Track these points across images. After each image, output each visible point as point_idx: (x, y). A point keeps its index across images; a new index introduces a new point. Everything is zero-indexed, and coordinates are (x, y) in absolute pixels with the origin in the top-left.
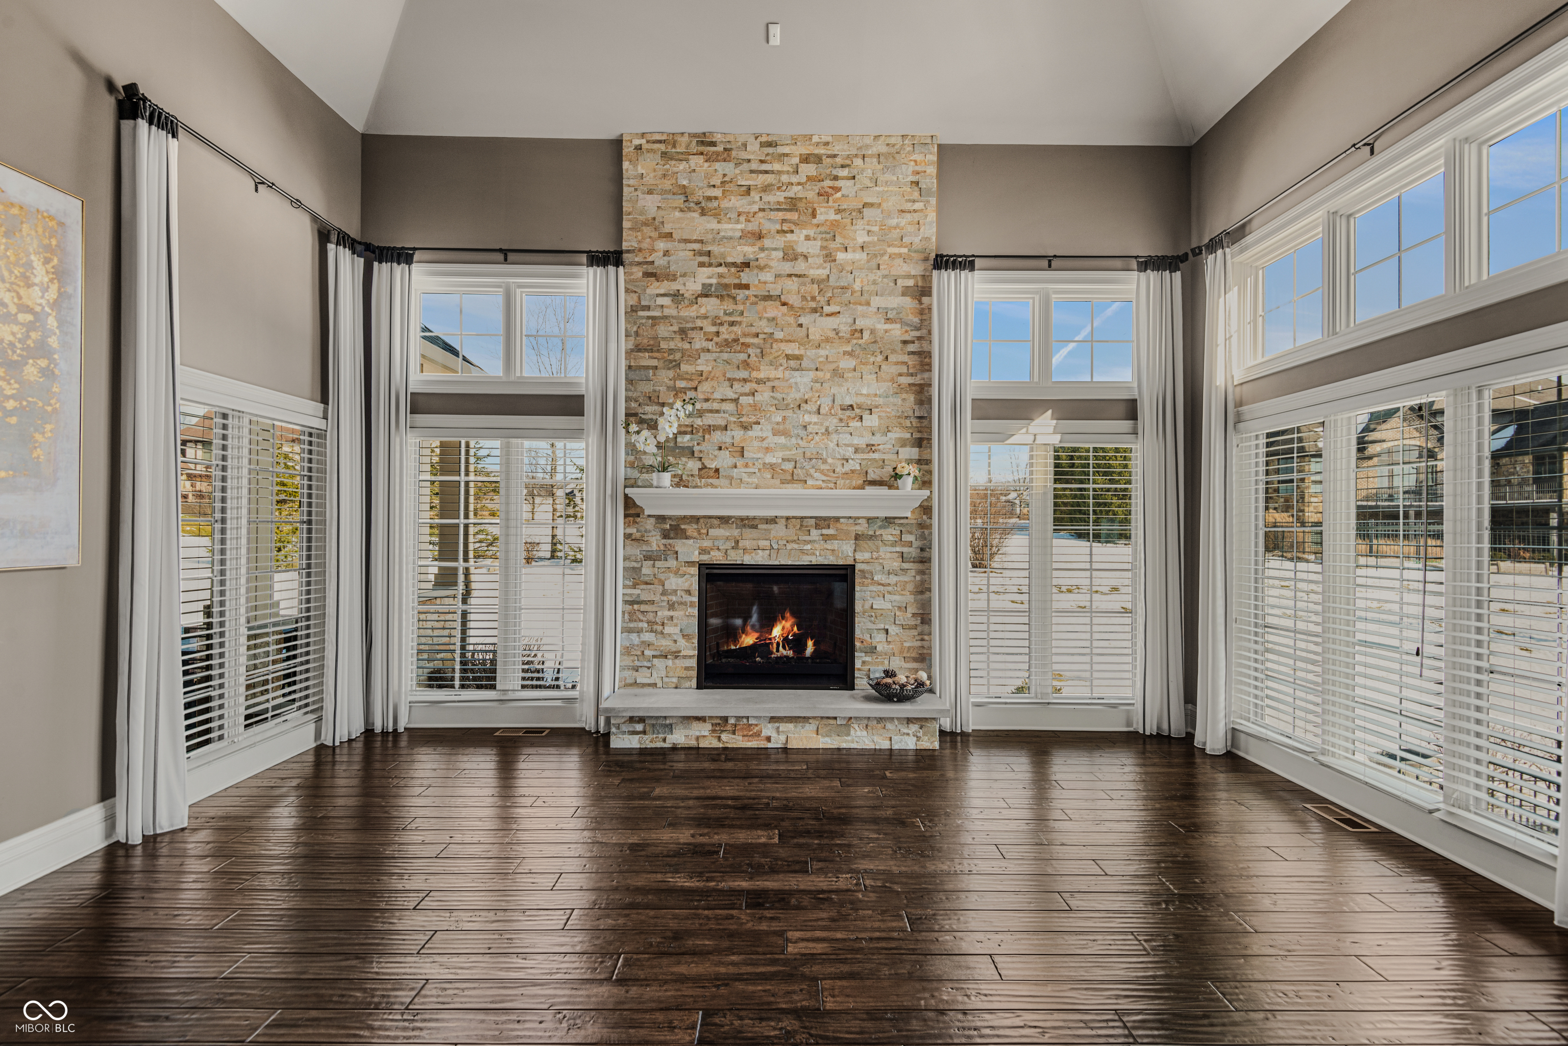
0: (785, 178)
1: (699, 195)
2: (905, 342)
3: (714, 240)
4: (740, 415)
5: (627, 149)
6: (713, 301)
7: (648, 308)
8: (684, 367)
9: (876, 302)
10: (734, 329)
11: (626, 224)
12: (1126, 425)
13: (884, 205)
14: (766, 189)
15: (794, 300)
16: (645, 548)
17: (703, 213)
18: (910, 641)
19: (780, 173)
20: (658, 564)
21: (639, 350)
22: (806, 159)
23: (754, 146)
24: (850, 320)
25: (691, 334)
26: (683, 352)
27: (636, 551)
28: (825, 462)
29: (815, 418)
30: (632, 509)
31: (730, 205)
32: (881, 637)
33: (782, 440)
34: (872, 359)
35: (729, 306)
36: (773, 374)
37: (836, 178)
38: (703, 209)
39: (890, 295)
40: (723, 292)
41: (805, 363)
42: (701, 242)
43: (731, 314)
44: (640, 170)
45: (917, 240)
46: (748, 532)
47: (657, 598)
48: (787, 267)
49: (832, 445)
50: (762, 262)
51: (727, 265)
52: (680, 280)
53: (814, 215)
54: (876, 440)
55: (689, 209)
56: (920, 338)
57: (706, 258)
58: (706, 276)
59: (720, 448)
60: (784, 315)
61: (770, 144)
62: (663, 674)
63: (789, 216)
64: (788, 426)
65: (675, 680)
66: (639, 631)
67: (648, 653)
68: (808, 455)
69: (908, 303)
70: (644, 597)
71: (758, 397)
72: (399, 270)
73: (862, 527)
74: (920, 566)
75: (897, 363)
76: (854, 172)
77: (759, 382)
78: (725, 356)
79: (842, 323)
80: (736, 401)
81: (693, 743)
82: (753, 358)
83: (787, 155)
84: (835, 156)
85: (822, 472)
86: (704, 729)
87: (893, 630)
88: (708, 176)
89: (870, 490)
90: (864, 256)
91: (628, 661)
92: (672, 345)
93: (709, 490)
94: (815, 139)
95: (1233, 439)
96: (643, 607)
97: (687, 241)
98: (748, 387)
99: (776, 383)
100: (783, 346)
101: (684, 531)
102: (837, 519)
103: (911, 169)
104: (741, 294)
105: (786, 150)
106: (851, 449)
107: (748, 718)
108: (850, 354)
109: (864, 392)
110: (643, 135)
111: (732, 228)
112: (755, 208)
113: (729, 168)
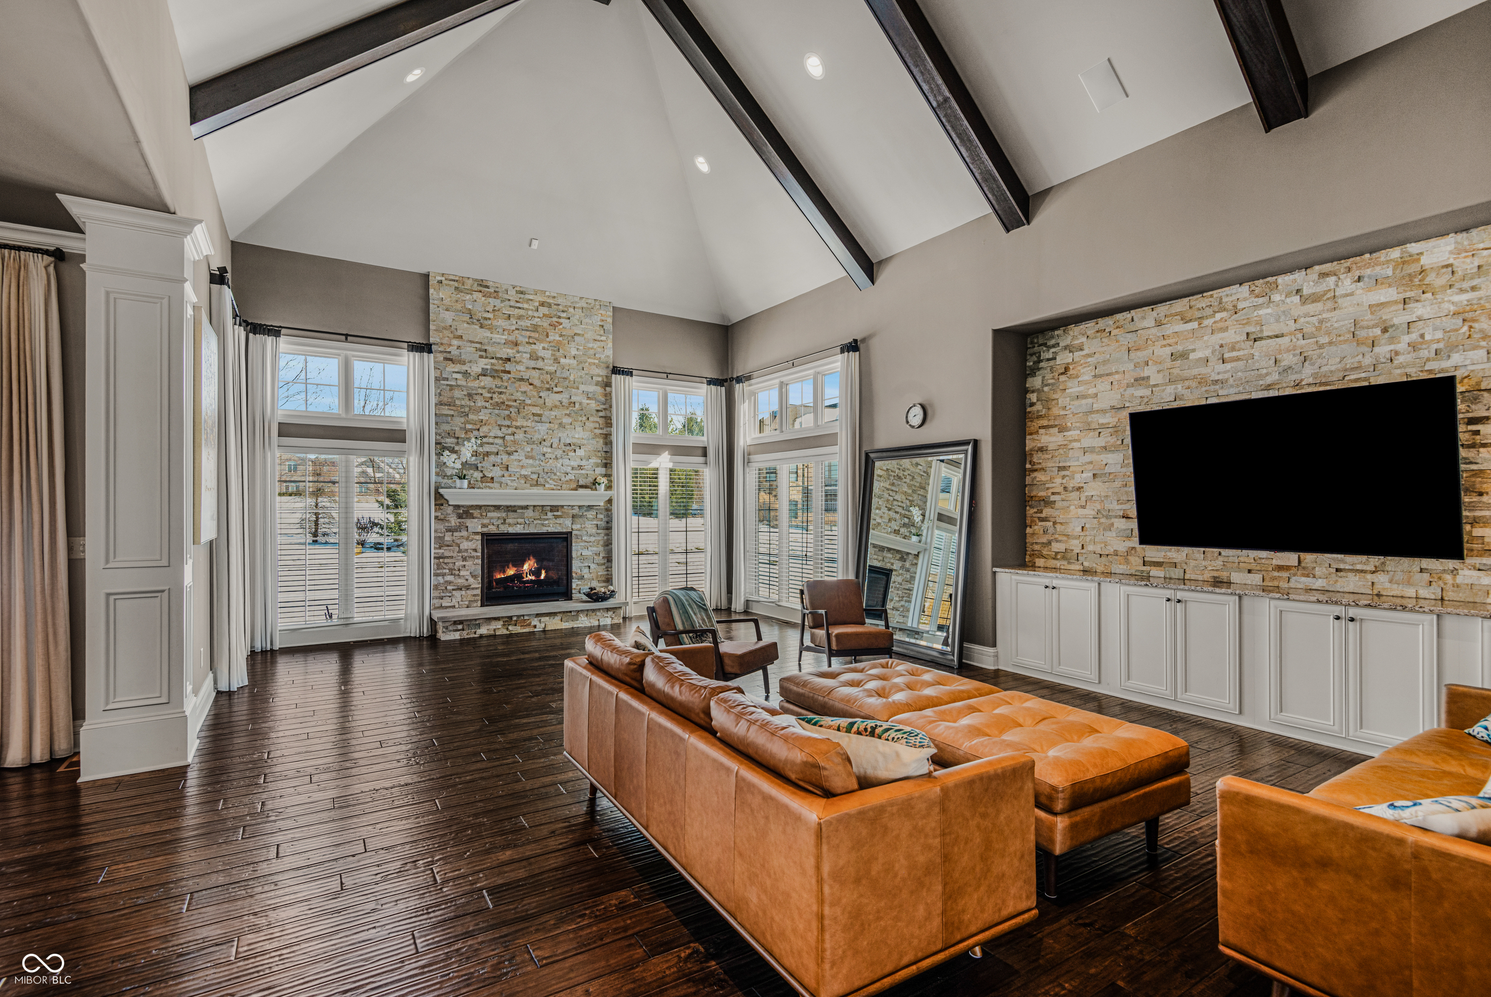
0: (530, 313)
1: (479, 315)
2: (598, 411)
3: (489, 343)
4: (506, 446)
5: (432, 282)
6: (489, 378)
7: (447, 379)
8: (471, 416)
9: (582, 388)
10: (502, 396)
11: (431, 327)
12: (701, 459)
13: (586, 336)
14: (520, 317)
15: (537, 382)
16: (447, 524)
17: (481, 327)
18: (601, 571)
19: (527, 309)
20: (455, 534)
21: (441, 404)
22: (542, 304)
23: (512, 292)
24: (568, 397)
25: (476, 397)
26: (470, 407)
27: (441, 527)
28: (555, 474)
29: (549, 450)
30: (440, 500)
31: (498, 324)
32: (586, 570)
33: (531, 461)
34: (580, 419)
35: (498, 382)
36: (525, 424)
37: (559, 317)
38: (481, 324)
39: (589, 384)
40: (494, 374)
41: (543, 419)
42: (481, 343)
43: (499, 388)
44: (441, 296)
45: (603, 357)
46: (511, 514)
47: (455, 555)
48: (532, 364)
49: (559, 465)
50: (518, 359)
51: (497, 358)
52: (468, 364)
53: (547, 336)
54: (583, 463)
55: (473, 323)
56: (605, 409)
57: (484, 353)
58: (483, 364)
59: (494, 465)
60: (531, 390)
61: (522, 293)
62: (459, 599)
63: (533, 334)
64: (534, 453)
65: (467, 603)
66: (444, 575)
67: (449, 588)
68: (546, 470)
69: (599, 390)
70: (447, 554)
71: (516, 436)
72: (269, 340)
73: (576, 511)
74: (606, 531)
75: (594, 422)
76: (570, 315)
77: (517, 427)
78: (497, 411)
79: (564, 397)
80: (503, 438)
81: (492, 632)
82: (513, 414)
83: (531, 300)
84: (558, 305)
85: (554, 480)
86: (499, 625)
87: (593, 566)
88: (484, 305)
89: (581, 491)
90: (575, 362)
91: (435, 594)
92: (463, 403)
93: (488, 491)
94: (547, 294)
95: (747, 470)
96: (446, 561)
97: (472, 342)
98: (510, 431)
99: (527, 429)
100: (531, 408)
101: (472, 514)
102: (562, 506)
103: (599, 318)
104: (505, 377)
105: (531, 297)
106: (570, 468)
107: (523, 616)
108: (569, 415)
109: (577, 436)
110: (443, 275)
111: (501, 338)
112: (514, 328)
113: (497, 302)
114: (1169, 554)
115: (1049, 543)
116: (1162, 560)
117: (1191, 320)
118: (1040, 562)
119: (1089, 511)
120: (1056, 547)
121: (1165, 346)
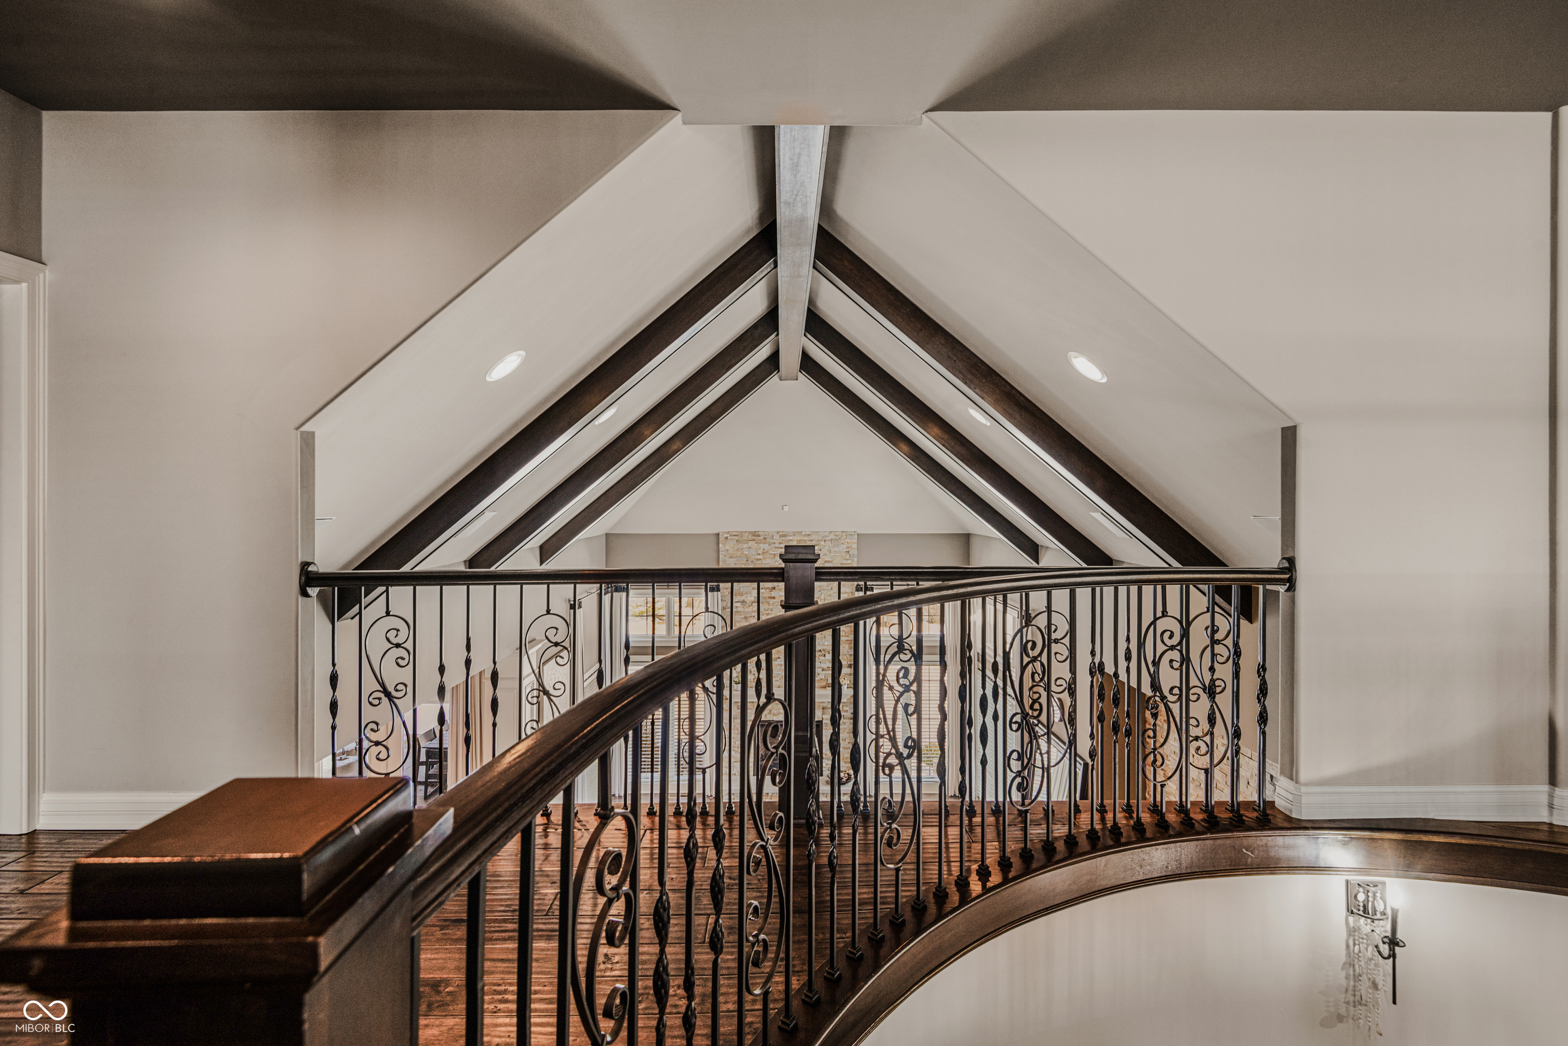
1: (753, 558)
5: (721, 538)
13: (834, 561)
20: (736, 721)
23: (776, 537)
31: (767, 562)
38: (754, 564)
40: (763, 600)
43: (767, 610)
44: (727, 548)
51: (765, 588)
52: (745, 595)
55: (748, 564)
61: (784, 536)
62: (739, 769)
76: (821, 548)
83: (791, 540)
84: (812, 540)
88: (756, 549)
94: (803, 533)
101: (747, 706)
103: (845, 546)
104: (772, 601)
105: (791, 538)
106: (821, 670)
110: (728, 532)
113: (766, 546)
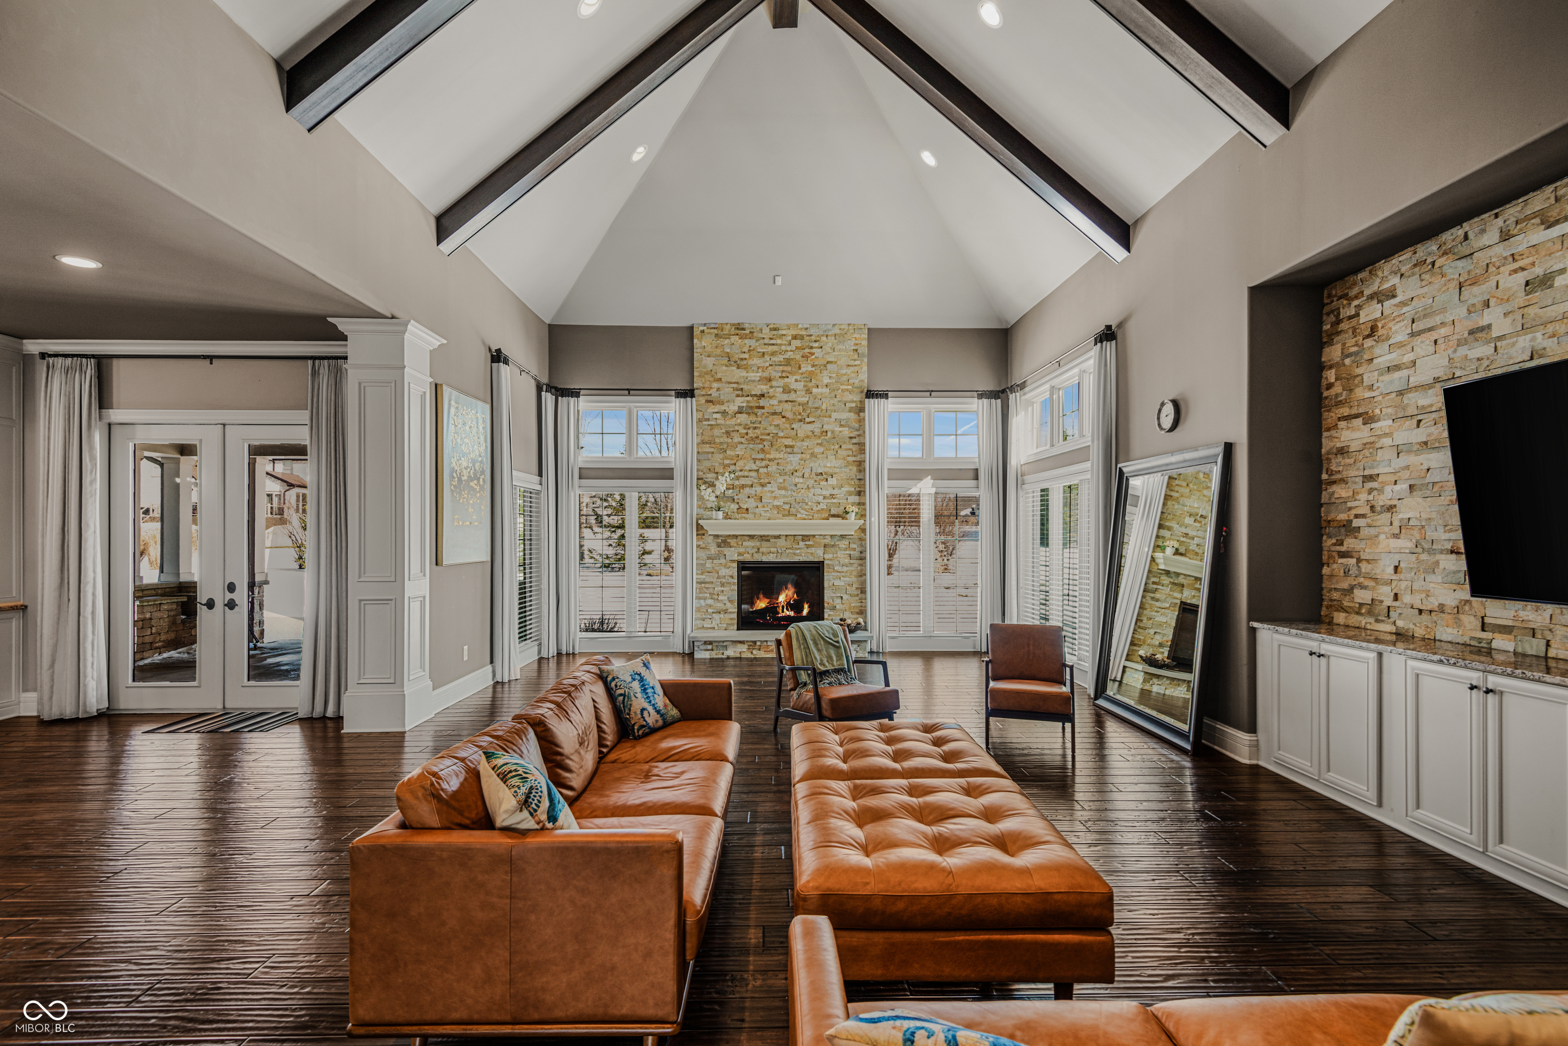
0: (783, 348)
1: (736, 357)
2: (851, 438)
3: (744, 382)
4: (760, 479)
5: (696, 332)
6: (744, 416)
7: (708, 420)
8: (729, 452)
9: (835, 415)
10: (756, 431)
11: (696, 374)
12: (973, 483)
13: (839, 362)
14: (773, 354)
15: (789, 415)
16: (708, 553)
17: (738, 368)
18: (855, 603)
19: (781, 345)
20: (715, 561)
21: (703, 443)
22: (795, 337)
23: (766, 330)
24: (821, 426)
25: (732, 434)
26: (728, 444)
27: (703, 554)
28: (807, 504)
29: (801, 480)
30: (700, 531)
31: (753, 363)
32: (839, 601)
33: (783, 492)
34: (832, 447)
35: (753, 418)
36: (778, 456)
37: (812, 348)
38: (738, 365)
39: (842, 412)
40: (748, 410)
41: (795, 450)
42: (737, 383)
43: (754, 423)
44: (704, 344)
45: (857, 381)
46: (764, 544)
47: (714, 581)
48: (785, 397)
49: (811, 495)
50: (771, 394)
51: (752, 396)
52: (726, 404)
53: (800, 368)
54: (835, 492)
55: (731, 365)
56: (859, 435)
57: (740, 392)
58: (740, 402)
59: (749, 497)
60: (784, 423)
61: (775, 329)
62: (718, 622)
63: (786, 368)
64: (786, 484)
65: (725, 625)
66: (705, 599)
67: (710, 610)
68: (797, 500)
69: (852, 416)
70: (708, 580)
71: (770, 469)
72: (572, 400)
73: (827, 541)
74: (860, 562)
75: (847, 449)
76: (822, 344)
77: (770, 460)
78: (751, 446)
79: (816, 427)
80: (757, 471)
81: (738, 655)
82: (767, 447)
83: (784, 335)
84: (811, 335)
85: (805, 510)
86: (743, 648)
87: (845, 597)
88: (741, 347)
89: (832, 520)
90: (828, 390)
91: (699, 615)
92: (722, 440)
93: (743, 521)
94: (800, 326)
95: (1021, 493)
96: (707, 586)
97: (730, 383)
98: (764, 463)
99: (780, 461)
100: (783, 440)
101: (729, 543)
102: (814, 536)
103: (853, 343)
104: (760, 412)
105: (784, 332)
106: (821, 497)
107: (767, 641)
108: (820, 444)
109: (828, 465)
110: (705, 325)
111: (755, 376)
112: (767, 364)
113: (752, 343)
114: (1522, 614)
115: (1351, 589)
116: (1510, 623)
117: (1557, 222)
118: (1340, 618)
119: (1405, 543)
120: (1361, 596)
121: (1515, 271)
